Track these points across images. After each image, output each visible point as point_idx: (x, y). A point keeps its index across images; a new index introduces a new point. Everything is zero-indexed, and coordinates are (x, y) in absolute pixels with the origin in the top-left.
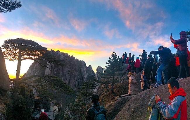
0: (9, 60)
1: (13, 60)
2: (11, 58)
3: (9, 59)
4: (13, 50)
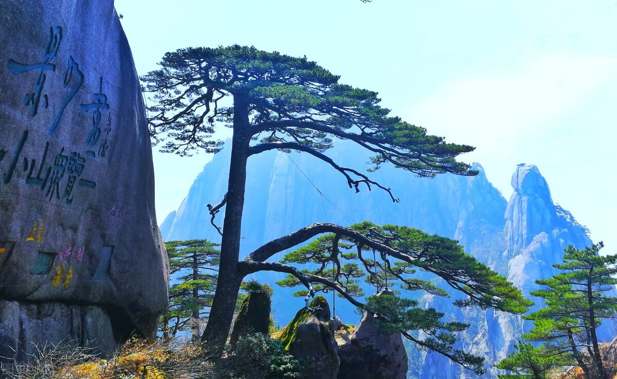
2: (173, 140)
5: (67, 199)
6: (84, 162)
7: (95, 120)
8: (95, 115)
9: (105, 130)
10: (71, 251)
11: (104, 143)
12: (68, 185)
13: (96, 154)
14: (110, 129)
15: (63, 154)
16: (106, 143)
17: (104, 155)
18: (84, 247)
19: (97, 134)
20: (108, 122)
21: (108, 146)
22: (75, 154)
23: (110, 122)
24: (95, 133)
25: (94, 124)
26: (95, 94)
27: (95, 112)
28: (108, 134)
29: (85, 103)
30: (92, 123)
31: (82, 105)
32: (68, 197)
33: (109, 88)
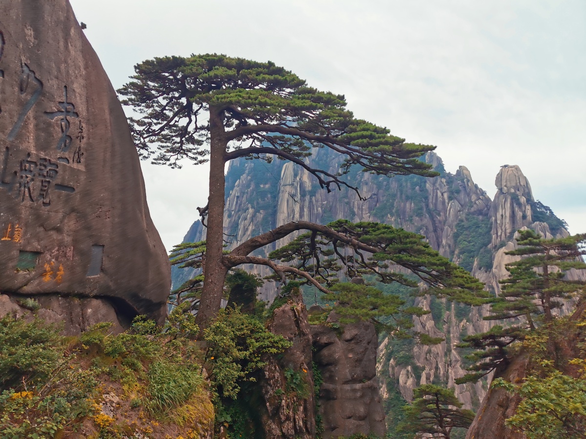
0: (151, 160)
1: (172, 160)
2: (163, 151)
3: (155, 156)
4: (175, 115)
5: (43, 203)
6: (58, 168)
7: (64, 128)
8: (63, 123)
9: (77, 137)
10: (58, 250)
11: (78, 150)
12: (42, 190)
13: (71, 161)
14: (83, 137)
15: (29, 159)
16: (79, 150)
17: (80, 162)
18: (72, 248)
19: (68, 141)
20: (80, 130)
21: (83, 154)
22: (45, 159)
23: (82, 130)
24: (66, 141)
25: (63, 131)
26: (60, 103)
27: (62, 119)
28: (80, 142)
29: (48, 111)
30: (60, 130)
31: (46, 113)
32: (45, 201)
33: (75, 97)
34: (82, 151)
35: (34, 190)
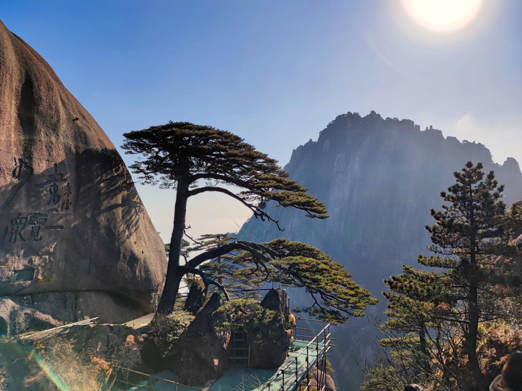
5: (35, 240)
6: (47, 216)
7: (53, 191)
8: (51, 188)
9: (65, 194)
11: (66, 202)
12: (32, 232)
13: (60, 210)
14: (71, 193)
15: (20, 217)
16: (68, 201)
17: (68, 208)
18: (64, 261)
19: (57, 198)
20: (68, 189)
21: (71, 203)
22: (36, 214)
23: (70, 188)
24: (55, 198)
25: (51, 193)
26: (49, 176)
27: (51, 186)
28: (68, 196)
29: (38, 184)
30: (49, 193)
31: (36, 185)
32: (36, 238)
33: (65, 168)
34: (70, 201)
35: (24, 234)
